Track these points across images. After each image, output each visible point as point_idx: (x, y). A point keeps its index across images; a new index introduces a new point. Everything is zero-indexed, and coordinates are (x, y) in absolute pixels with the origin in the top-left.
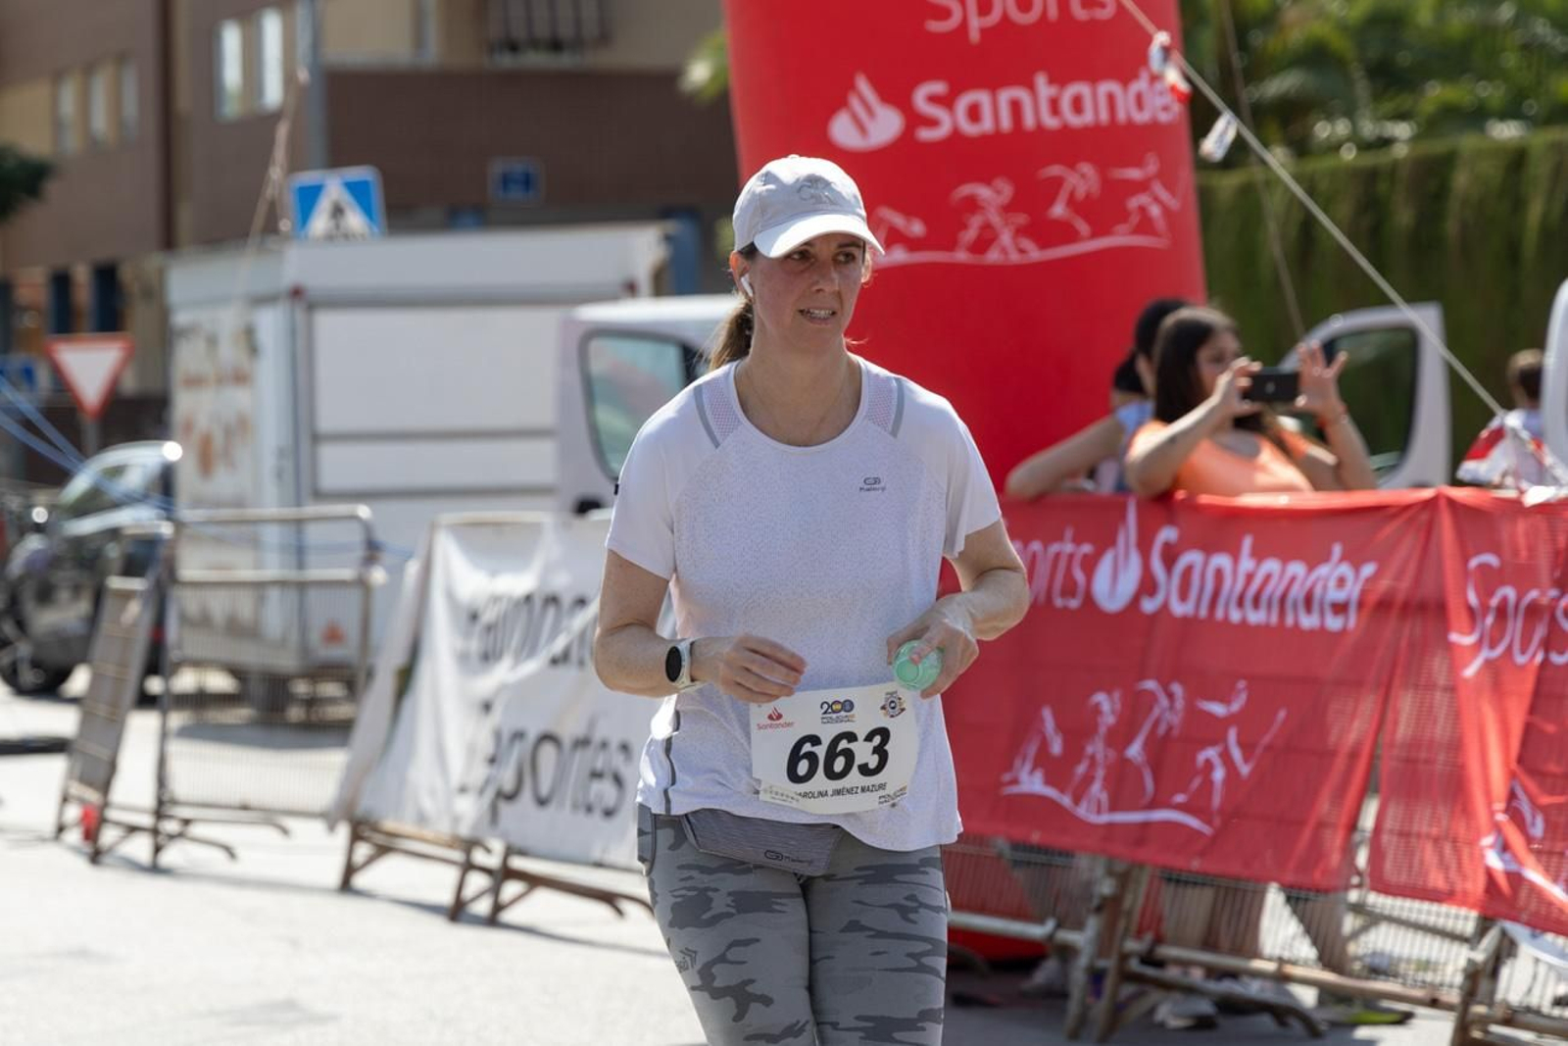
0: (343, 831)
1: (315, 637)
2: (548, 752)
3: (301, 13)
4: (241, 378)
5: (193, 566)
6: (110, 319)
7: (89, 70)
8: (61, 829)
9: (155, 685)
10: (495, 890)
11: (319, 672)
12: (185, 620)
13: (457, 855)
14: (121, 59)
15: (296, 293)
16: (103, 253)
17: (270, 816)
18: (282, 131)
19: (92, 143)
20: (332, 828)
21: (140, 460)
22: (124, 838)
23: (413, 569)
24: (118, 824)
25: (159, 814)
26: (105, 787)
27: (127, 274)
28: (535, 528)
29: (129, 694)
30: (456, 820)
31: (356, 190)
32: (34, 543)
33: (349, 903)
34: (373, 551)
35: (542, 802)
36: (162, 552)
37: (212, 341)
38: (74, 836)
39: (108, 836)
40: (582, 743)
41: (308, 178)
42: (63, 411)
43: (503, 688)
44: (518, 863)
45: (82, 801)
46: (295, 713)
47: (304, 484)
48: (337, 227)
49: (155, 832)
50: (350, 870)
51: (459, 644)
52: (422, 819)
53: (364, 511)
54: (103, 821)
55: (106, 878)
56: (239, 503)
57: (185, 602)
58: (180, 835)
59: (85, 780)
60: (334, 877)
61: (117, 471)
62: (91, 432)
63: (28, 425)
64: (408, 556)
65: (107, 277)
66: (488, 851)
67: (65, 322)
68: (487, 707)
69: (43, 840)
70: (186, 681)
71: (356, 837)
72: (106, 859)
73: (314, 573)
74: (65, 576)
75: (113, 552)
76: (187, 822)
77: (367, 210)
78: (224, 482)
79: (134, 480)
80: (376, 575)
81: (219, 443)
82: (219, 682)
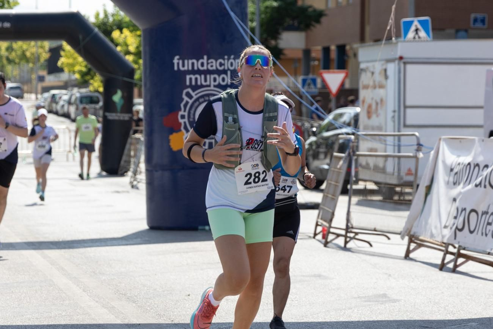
0: (407, 239)
1: (403, 173)
2: (473, 215)
4: (381, 86)
5: (364, 148)
6: (342, 65)
8: (315, 234)
10: (455, 261)
13: (443, 248)
15: (401, 58)
16: (340, 42)
17: (384, 233)
19: (338, 5)
20: (403, 238)
21: (349, 112)
22: (336, 238)
23: (432, 154)
24: (333, 233)
25: (348, 229)
26: (331, 220)
27: (348, 49)
28: (473, 140)
30: (443, 237)
31: (423, 23)
32: (313, 139)
33: (407, 262)
34: (419, 146)
35: (471, 232)
36: (351, 144)
37: (373, 73)
38: (319, 237)
39: (331, 237)
40: (485, 213)
41: (407, 19)
42: (325, 93)
43: (460, 193)
44: (462, 252)
45: (323, 226)
47: (401, 122)
48: (417, 35)
49: (346, 236)
50: (408, 252)
51: (447, 179)
52: (432, 236)
53: (417, 132)
54: (329, 232)
55: (329, 251)
56: (380, 128)
58: (354, 238)
59: (324, 219)
60: (403, 254)
61: (340, 115)
64: (432, 149)
65: (341, 49)
66: (455, 247)
67: (327, 66)
68: (455, 200)
69: (310, 237)
71: (411, 241)
72: (329, 245)
74: (322, 150)
75: (336, 143)
76: (357, 234)
78: (375, 121)
79: (346, 118)
80: (421, 155)
81: (374, 107)
82: (371, 186)
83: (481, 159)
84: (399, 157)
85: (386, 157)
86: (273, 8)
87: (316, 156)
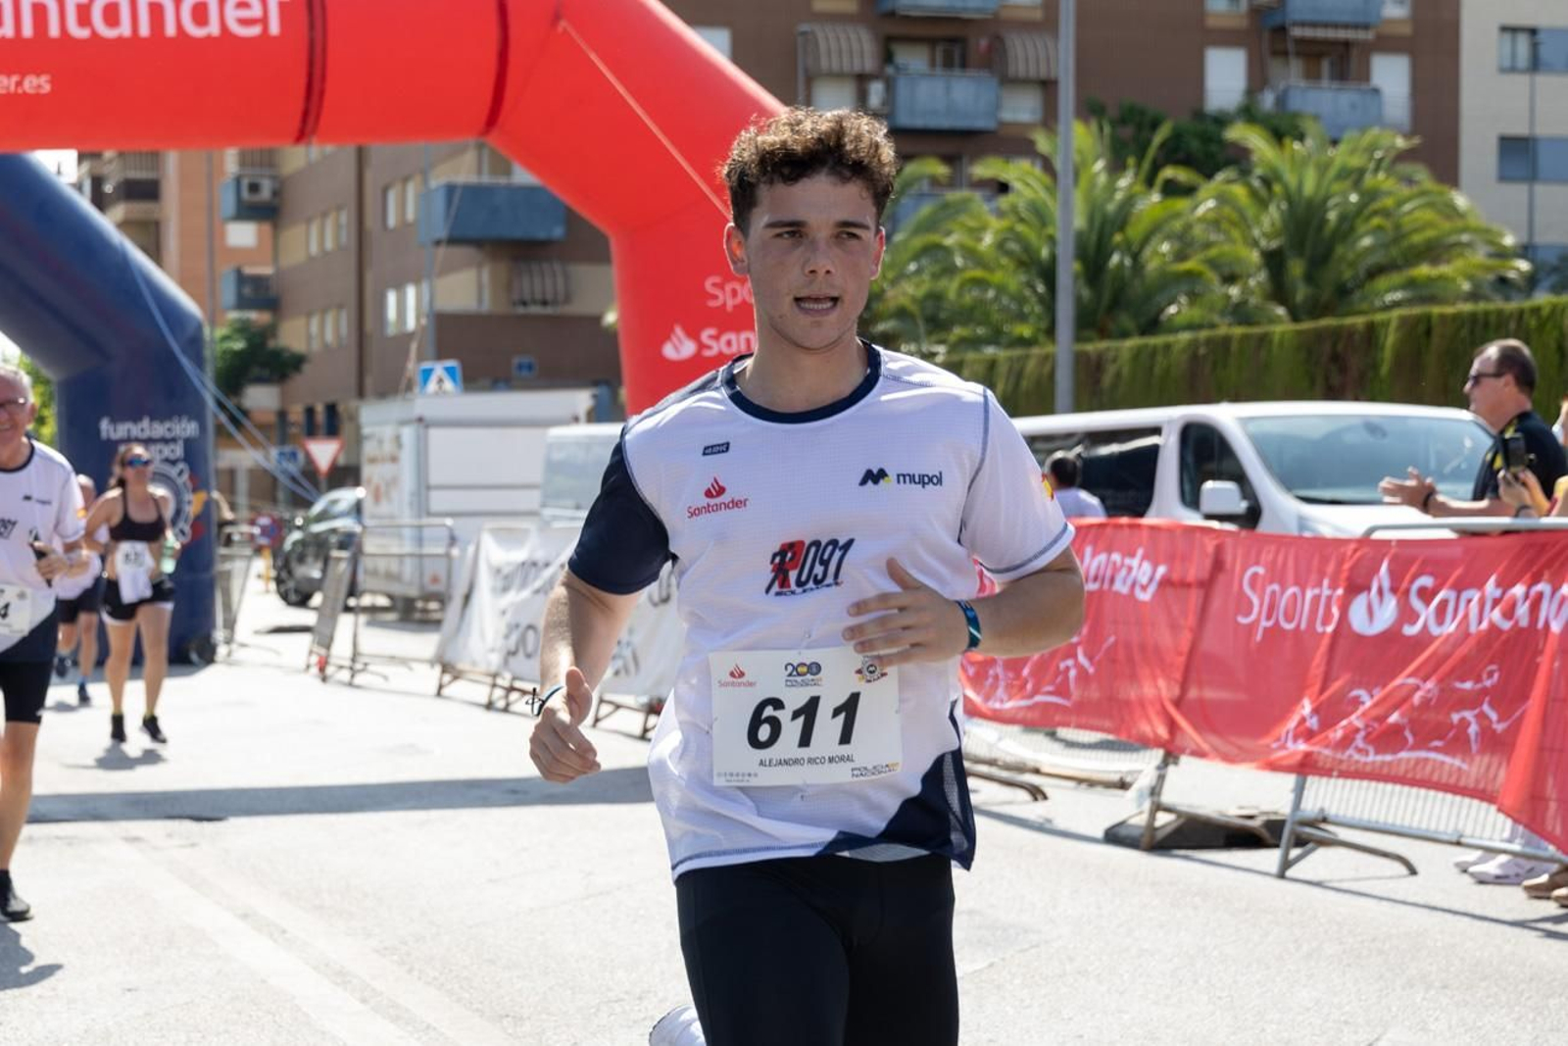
0: (438, 669)
1: (427, 579)
2: (531, 634)
3: (425, 286)
4: (394, 459)
5: (370, 546)
6: (332, 430)
7: (324, 311)
9: (352, 602)
10: (507, 697)
11: (428, 597)
12: (366, 572)
13: (489, 680)
14: (340, 307)
15: (420, 420)
16: (331, 398)
17: (403, 661)
18: (414, 347)
19: (326, 347)
20: (433, 667)
21: (346, 497)
22: (336, 672)
23: (471, 549)
24: (334, 665)
25: (355, 656)
26: (328, 647)
27: (341, 408)
28: (526, 532)
29: (340, 605)
30: (489, 664)
31: (449, 371)
32: (296, 536)
33: (439, 701)
34: (453, 540)
36: (355, 541)
37: (381, 442)
38: (314, 670)
39: (330, 670)
41: (426, 365)
42: (310, 472)
43: (512, 603)
44: (518, 684)
45: (318, 654)
46: (417, 616)
47: (422, 508)
48: (440, 388)
49: (351, 668)
50: (441, 687)
51: (492, 583)
52: (474, 663)
53: (449, 522)
54: (328, 663)
55: (328, 688)
56: (392, 517)
57: (366, 563)
58: (363, 670)
59: (320, 644)
60: (434, 690)
61: (335, 502)
62: (323, 484)
63: (293, 479)
64: (468, 543)
65: (331, 409)
66: (504, 679)
67: (311, 431)
69: (298, 671)
70: (367, 600)
71: (444, 671)
72: (329, 680)
73: (428, 550)
74: (311, 550)
75: (334, 539)
76: (366, 664)
77: (454, 379)
78: (384, 508)
79: (343, 506)
80: (455, 552)
81: (383, 489)
82: (383, 601)
83: (540, 555)
84: (421, 556)
85: (401, 556)
86: (237, 354)
87: (301, 559)
